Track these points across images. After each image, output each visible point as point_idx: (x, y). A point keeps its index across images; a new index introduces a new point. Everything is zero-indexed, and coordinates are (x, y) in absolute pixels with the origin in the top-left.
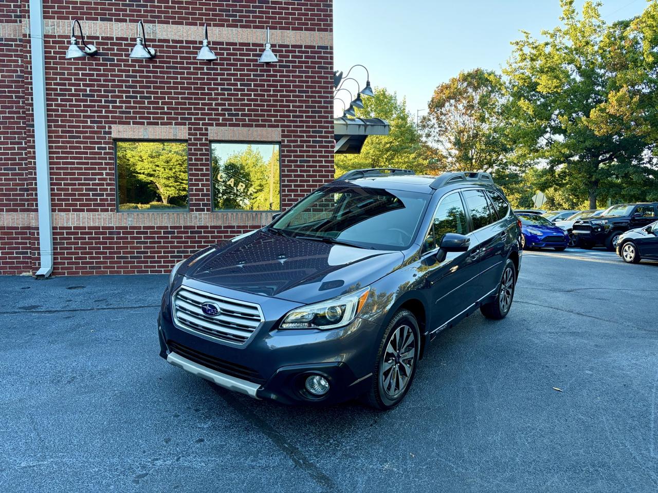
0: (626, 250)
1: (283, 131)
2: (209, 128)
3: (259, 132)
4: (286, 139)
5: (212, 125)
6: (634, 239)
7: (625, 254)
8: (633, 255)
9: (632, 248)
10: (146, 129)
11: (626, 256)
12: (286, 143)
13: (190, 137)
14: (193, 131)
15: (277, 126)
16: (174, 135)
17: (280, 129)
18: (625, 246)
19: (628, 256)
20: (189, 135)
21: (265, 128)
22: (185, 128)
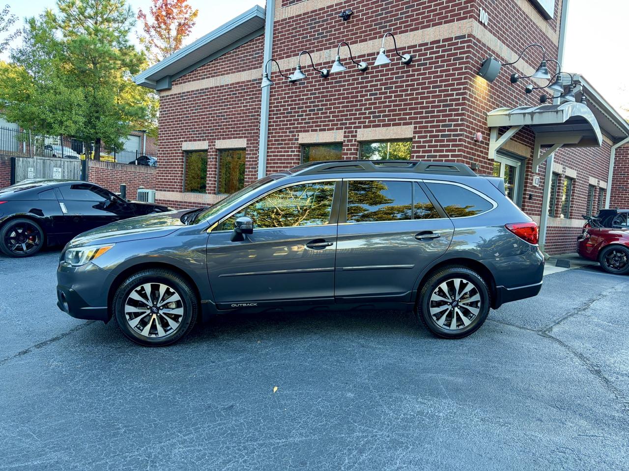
1: (415, 128)
2: (358, 130)
3: (395, 131)
4: (417, 135)
5: (360, 127)
10: (318, 135)
12: (417, 140)
13: (345, 139)
14: (347, 134)
15: (410, 123)
16: (335, 138)
17: (412, 126)
20: (344, 138)
21: (400, 127)
22: (342, 132)
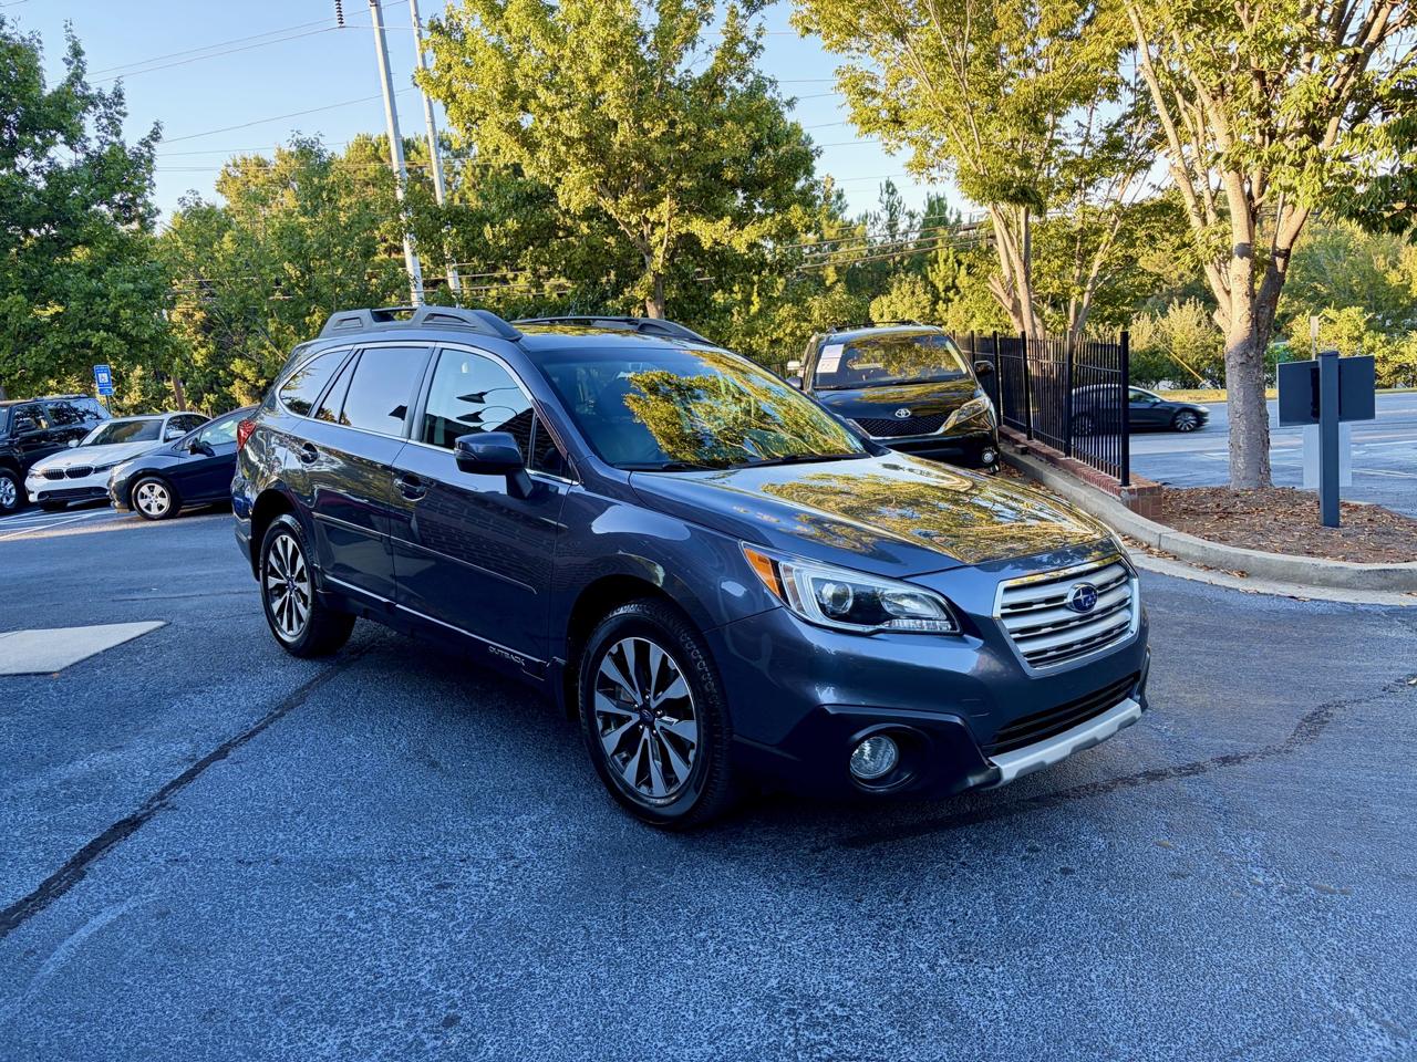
0: (142, 494)
6: (161, 467)
7: (143, 503)
8: (165, 502)
9: (158, 489)
11: (148, 507)
18: (141, 485)
19: (154, 506)
